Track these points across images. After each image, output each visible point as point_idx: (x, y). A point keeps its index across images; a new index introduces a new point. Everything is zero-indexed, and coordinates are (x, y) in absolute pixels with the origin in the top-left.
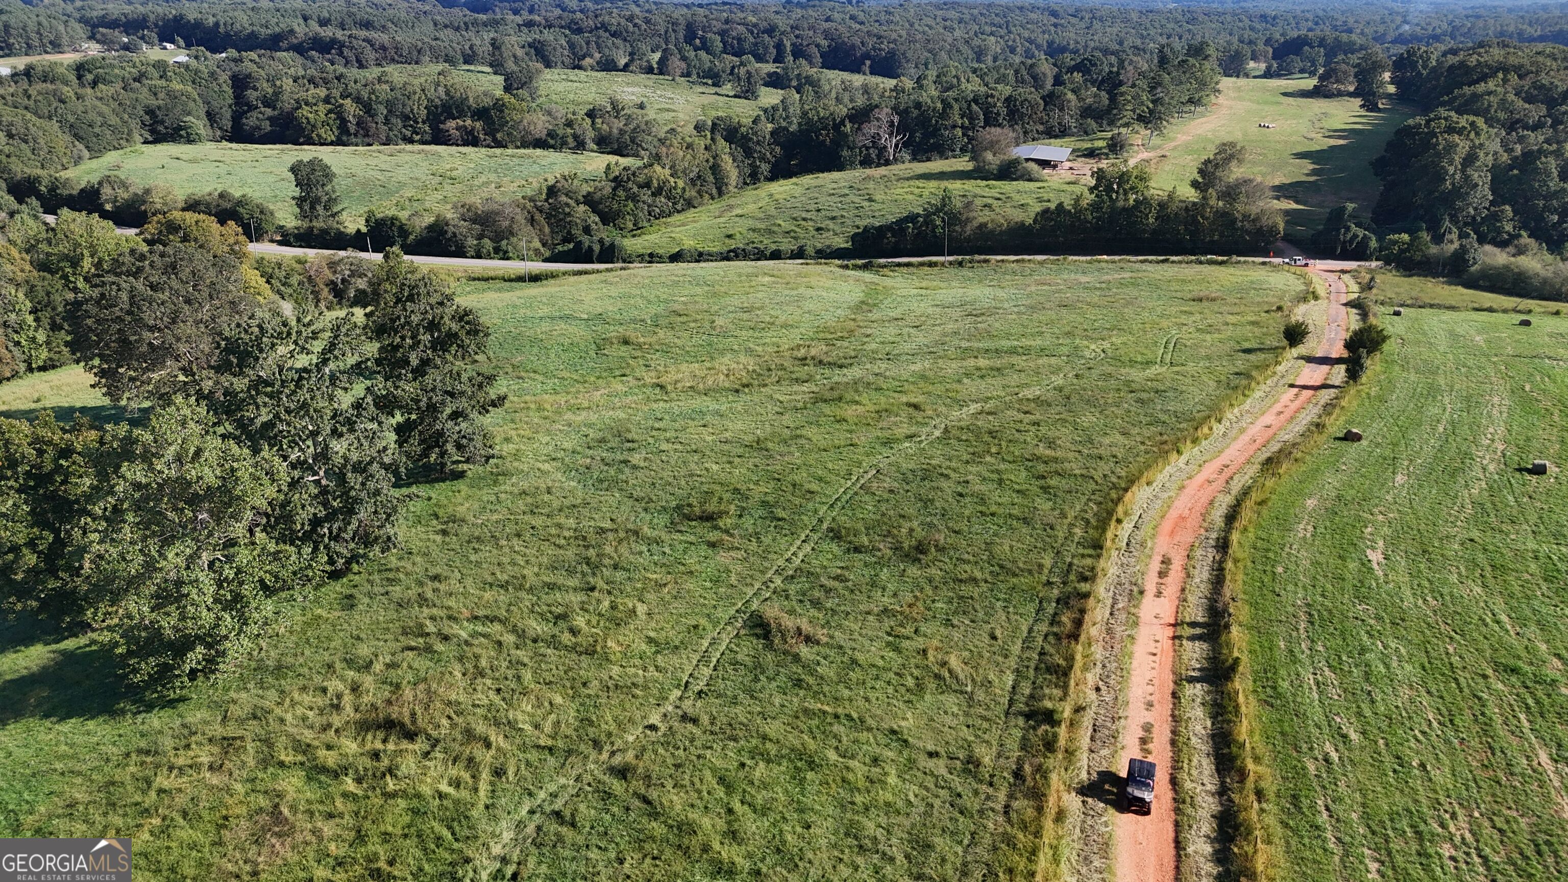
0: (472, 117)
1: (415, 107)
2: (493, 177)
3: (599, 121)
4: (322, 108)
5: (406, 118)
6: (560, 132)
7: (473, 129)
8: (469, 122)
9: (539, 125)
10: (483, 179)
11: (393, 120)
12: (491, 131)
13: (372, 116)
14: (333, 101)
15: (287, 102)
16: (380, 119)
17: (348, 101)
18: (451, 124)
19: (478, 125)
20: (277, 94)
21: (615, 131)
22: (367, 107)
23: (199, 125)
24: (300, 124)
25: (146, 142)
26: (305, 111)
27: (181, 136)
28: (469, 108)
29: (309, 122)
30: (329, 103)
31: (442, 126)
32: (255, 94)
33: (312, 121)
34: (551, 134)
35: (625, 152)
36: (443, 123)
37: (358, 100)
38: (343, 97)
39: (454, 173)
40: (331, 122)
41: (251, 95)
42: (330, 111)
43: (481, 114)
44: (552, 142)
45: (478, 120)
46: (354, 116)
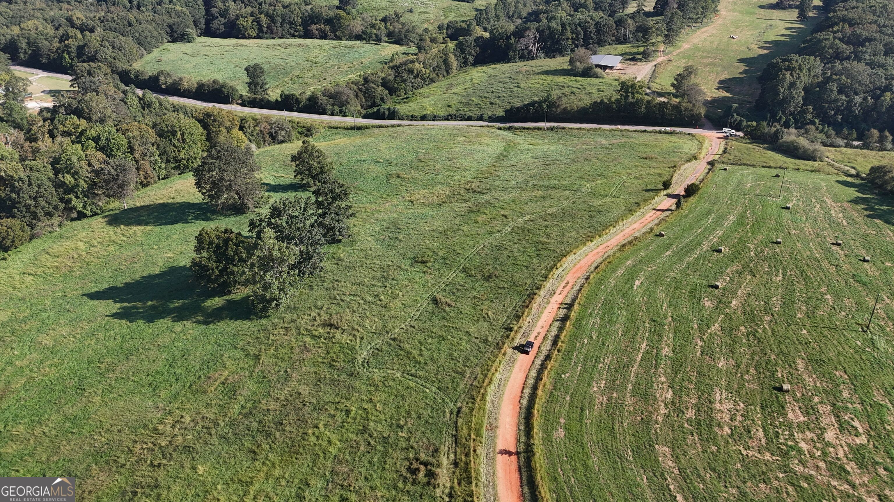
0: (324, 23)
1: (296, 18)
2: (336, 61)
3: (388, 24)
4: (250, 19)
5: (291, 23)
6: (369, 31)
7: (325, 30)
8: (322, 26)
9: (358, 26)
10: (331, 63)
11: (285, 25)
12: (334, 30)
13: (274, 23)
14: (255, 15)
15: (232, 15)
16: (278, 24)
17: (263, 15)
18: (313, 27)
19: (328, 28)
20: (226, 10)
21: (397, 30)
22: (272, 18)
23: (192, 31)
24: (239, 28)
25: (168, 42)
26: (241, 21)
27: (185, 39)
28: (323, 18)
29: (243, 27)
30: (253, 16)
31: (309, 28)
32: (216, 10)
33: (245, 26)
34: (363, 32)
35: (402, 43)
36: (309, 25)
37: (267, 14)
38: (261, 13)
39: (318, 60)
40: (254, 27)
41: (215, 11)
42: (253, 21)
43: (329, 21)
44: (364, 36)
45: (327, 25)
46: (266, 23)
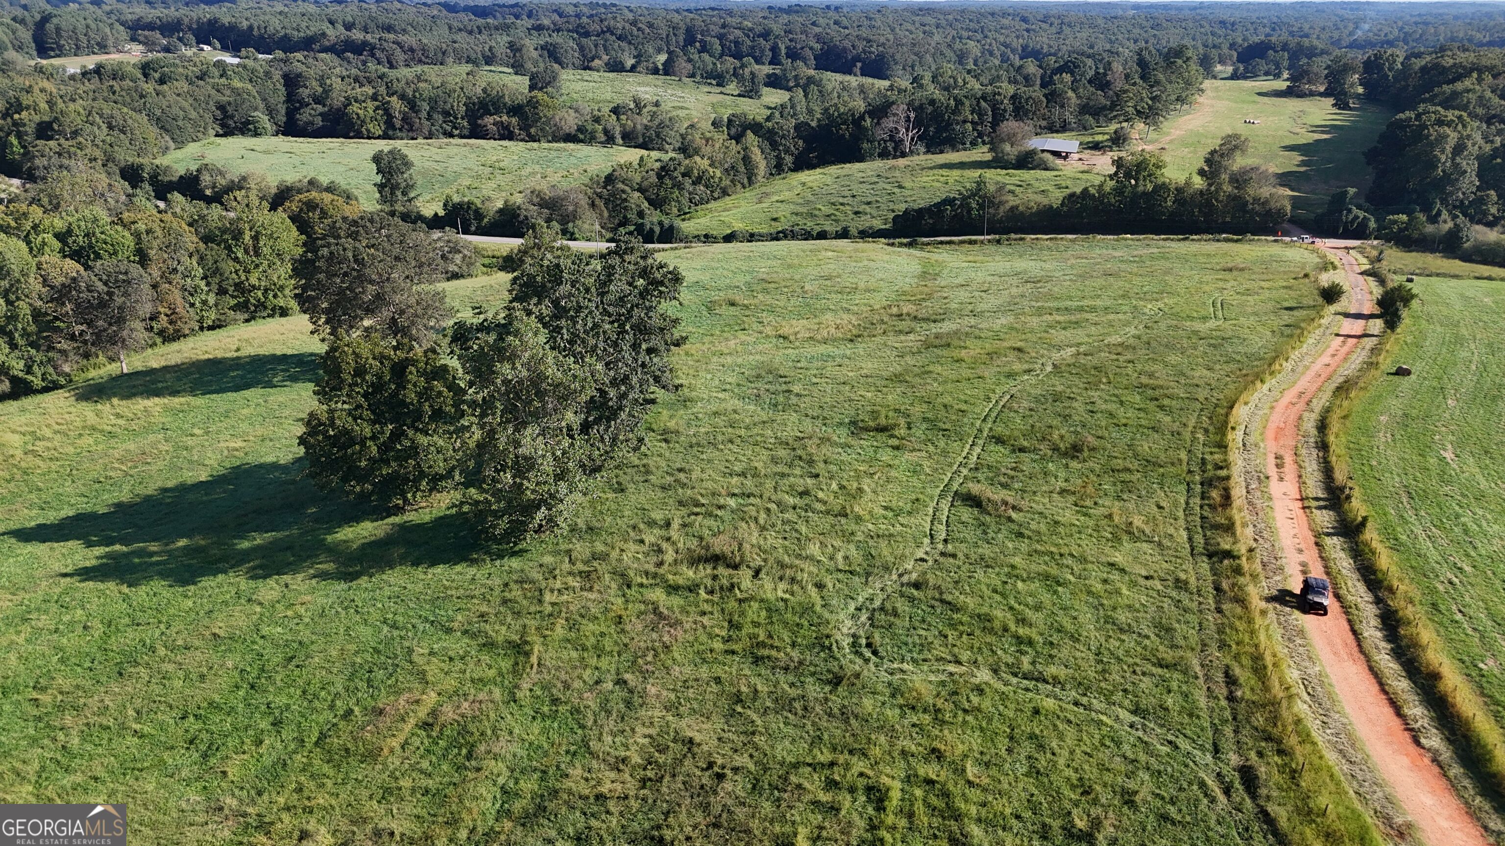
0: (508, 113)
1: (455, 104)
3: (623, 117)
4: (371, 105)
5: (446, 114)
6: (589, 127)
7: (509, 123)
8: (505, 118)
9: (570, 121)
11: (435, 116)
12: (526, 127)
13: (416, 112)
14: (380, 98)
15: (336, 100)
16: (424, 114)
17: (394, 99)
18: (489, 120)
19: (514, 120)
20: (327, 92)
21: (640, 127)
22: (412, 105)
23: (264, 120)
24: (351, 119)
25: (217, 135)
26: (355, 107)
27: (249, 130)
28: (505, 104)
29: (359, 117)
30: (376, 100)
31: (479, 122)
32: (307, 92)
33: (362, 116)
34: (580, 129)
35: (650, 146)
36: (481, 117)
37: (403, 97)
38: (390, 95)
39: (502, 164)
40: (379, 117)
41: (304, 93)
42: (378, 108)
43: (516, 110)
44: (581, 136)
45: (514, 116)
46: (400, 112)
